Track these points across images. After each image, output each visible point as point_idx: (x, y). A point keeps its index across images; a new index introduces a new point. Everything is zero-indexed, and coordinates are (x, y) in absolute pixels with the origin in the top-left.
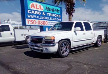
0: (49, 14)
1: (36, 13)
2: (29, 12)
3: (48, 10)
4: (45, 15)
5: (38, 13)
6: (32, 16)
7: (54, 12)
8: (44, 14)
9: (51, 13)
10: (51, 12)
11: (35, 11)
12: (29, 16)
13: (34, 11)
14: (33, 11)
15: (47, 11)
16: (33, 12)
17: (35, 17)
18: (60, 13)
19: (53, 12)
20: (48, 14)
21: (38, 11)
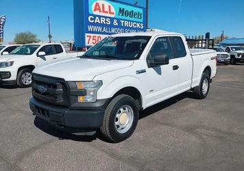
0: (124, 23)
1: (103, 20)
2: (91, 19)
3: (123, 15)
4: (117, 24)
5: (106, 21)
6: (95, 29)
7: (133, 19)
8: (115, 23)
9: (128, 21)
10: (128, 18)
11: (102, 18)
12: (90, 28)
13: (100, 17)
14: (97, 18)
15: (120, 17)
16: (97, 20)
17: (100, 29)
18: (142, 20)
19: (131, 19)
20: (122, 21)
21: (106, 17)
